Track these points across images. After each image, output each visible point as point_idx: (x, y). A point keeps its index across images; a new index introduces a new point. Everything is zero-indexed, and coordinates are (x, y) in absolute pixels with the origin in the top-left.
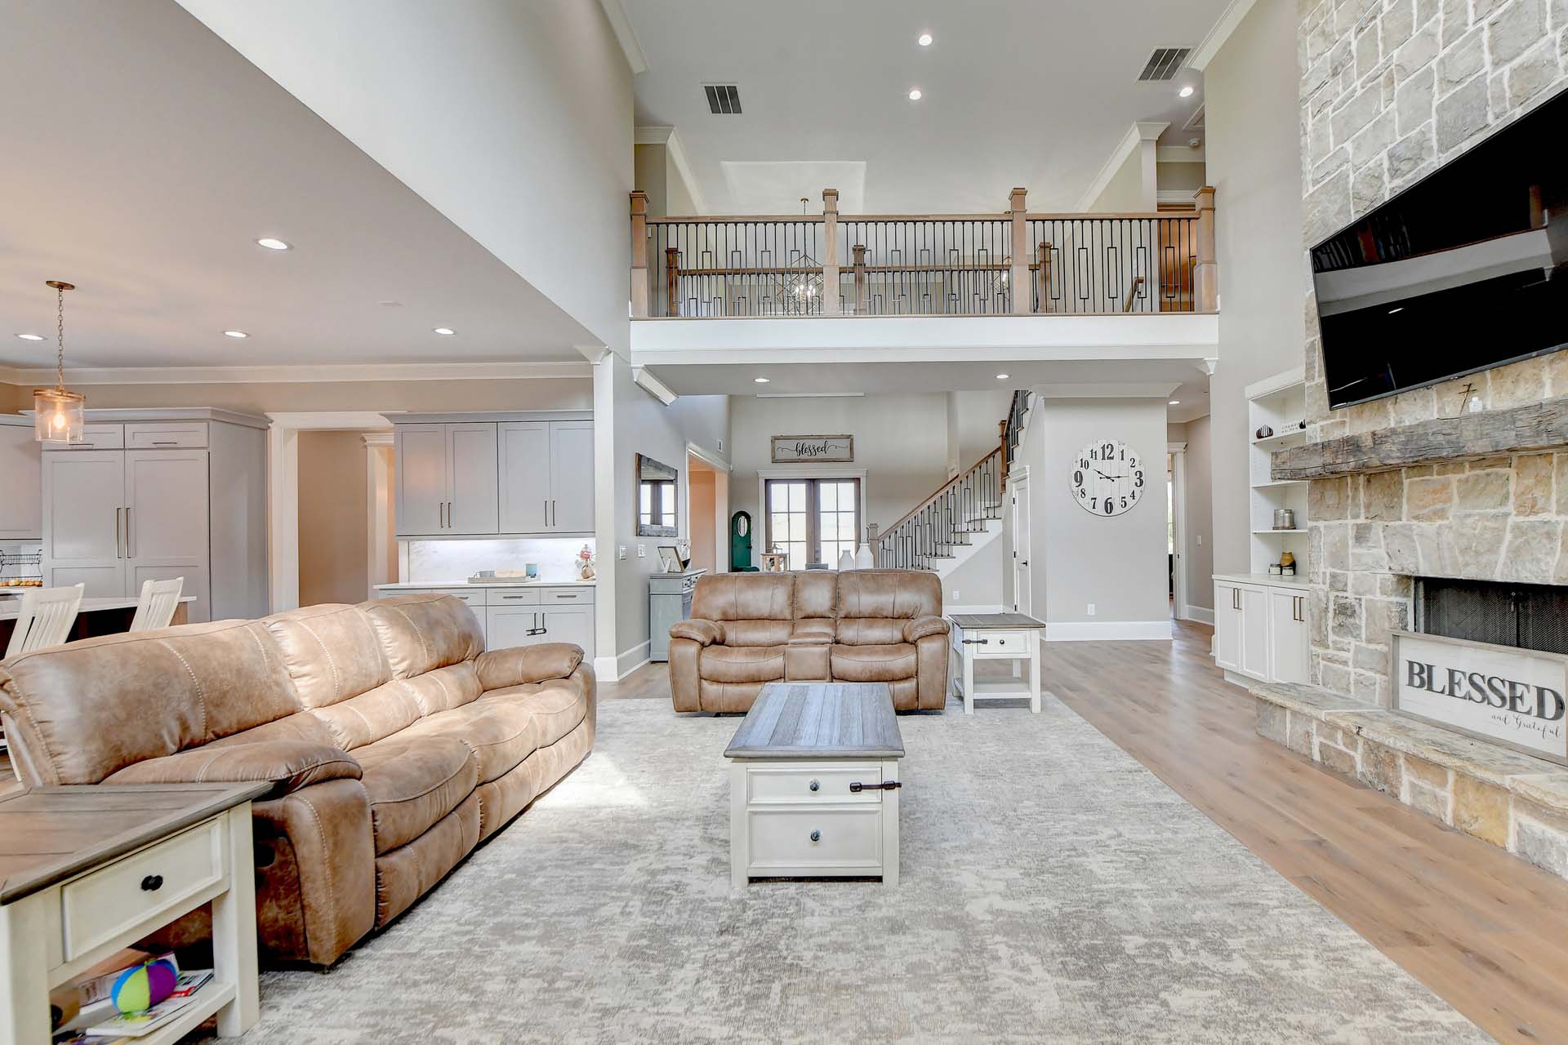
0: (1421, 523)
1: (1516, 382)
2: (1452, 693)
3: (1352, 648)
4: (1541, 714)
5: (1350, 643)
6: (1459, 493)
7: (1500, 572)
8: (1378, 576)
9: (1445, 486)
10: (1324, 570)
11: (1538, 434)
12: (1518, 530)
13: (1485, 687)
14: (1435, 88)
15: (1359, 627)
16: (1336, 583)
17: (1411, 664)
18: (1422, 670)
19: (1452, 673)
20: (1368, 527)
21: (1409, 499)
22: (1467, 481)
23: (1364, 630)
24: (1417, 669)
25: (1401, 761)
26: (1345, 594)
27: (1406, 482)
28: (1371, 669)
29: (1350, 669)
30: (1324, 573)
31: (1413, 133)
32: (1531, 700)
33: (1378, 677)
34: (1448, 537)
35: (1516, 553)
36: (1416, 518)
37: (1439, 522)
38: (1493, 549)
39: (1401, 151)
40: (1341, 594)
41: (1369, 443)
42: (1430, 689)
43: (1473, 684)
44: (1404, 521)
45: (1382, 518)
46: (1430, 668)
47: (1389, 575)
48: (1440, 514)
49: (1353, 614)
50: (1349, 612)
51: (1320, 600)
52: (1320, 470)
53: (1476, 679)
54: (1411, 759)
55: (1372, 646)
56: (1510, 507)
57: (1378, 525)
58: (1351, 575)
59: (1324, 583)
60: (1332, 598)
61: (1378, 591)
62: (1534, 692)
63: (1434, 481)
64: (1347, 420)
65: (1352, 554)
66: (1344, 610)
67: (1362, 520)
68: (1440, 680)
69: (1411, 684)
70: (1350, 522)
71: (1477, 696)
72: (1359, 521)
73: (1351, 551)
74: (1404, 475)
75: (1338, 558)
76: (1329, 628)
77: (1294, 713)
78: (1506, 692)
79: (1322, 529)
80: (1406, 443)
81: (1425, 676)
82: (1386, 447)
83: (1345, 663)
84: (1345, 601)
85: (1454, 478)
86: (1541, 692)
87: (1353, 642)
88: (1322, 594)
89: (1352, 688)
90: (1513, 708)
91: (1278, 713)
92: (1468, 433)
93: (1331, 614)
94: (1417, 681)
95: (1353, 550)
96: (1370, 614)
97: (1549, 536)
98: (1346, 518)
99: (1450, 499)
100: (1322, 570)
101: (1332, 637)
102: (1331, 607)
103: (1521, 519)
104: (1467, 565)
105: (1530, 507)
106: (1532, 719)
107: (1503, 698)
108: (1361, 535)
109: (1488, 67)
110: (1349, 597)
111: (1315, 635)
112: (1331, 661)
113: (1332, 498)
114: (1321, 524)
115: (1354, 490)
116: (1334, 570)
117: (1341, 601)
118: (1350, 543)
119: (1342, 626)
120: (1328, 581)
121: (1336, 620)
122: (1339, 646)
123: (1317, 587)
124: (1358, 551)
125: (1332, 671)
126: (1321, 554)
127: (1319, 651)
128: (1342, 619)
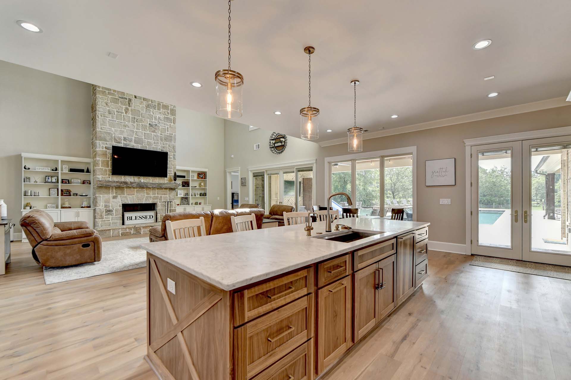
1: (146, 179)
2: (136, 219)
3: (111, 217)
4: (150, 218)
5: (110, 217)
6: (136, 192)
7: (144, 202)
8: (118, 204)
9: (134, 190)
10: (102, 204)
11: (158, 186)
12: (147, 197)
13: (142, 217)
14: (134, 134)
15: (113, 213)
16: (106, 206)
17: (128, 217)
18: (130, 217)
19: (136, 217)
20: (117, 196)
21: (126, 192)
22: (138, 190)
23: (114, 213)
24: (129, 218)
25: (142, 228)
26: (109, 208)
27: (125, 189)
28: (117, 220)
29: (111, 221)
30: (103, 205)
31: (130, 137)
32: (149, 217)
33: (118, 221)
34: (135, 197)
35: (146, 200)
36: (128, 195)
37: (133, 196)
38: (143, 199)
39: (127, 138)
41: (130, 183)
42: (132, 220)
43: (139, 217)
44: (125, 195)
45: (119, 194)
46: (131, 217)
47: (121, 204)
48: (134, 194)
49: (112, 211)
51: (101, 210)
54: (143, 227)
55: (116, 216)
56: (145, 194)
57: (119, 196)
58: (111, 205)
59: (102, 207)
60: (104, 209)
61: (118, 207)
62: (149, 216)
63: (131, 189)
64: (111, 177)
65: (112, 201)
66: (109, 211)
68: (134, 218)
69: (128, 220)
71: (140, 218)
72: (114, 195)
75: (107, 202)
76: (104, 215)
77: (113, 229)
79: (101, 196)
80: (137, 184)
81: (130, 218)
83: (110, 220)
85: (136, 189)
86: (150, 216)
87: (111, 216)
88: (102, 209)
89: (111, 225)
90: (146, 219)
91: (108, 231)
92: (149, 185)
93: (104, 212)
94: (129, 219)
95: (111, 200)
96: (116, 210)
97: (151, 198)
98: (110, 194)
99: (135, 192)
100: (101, 204)
101: (104, 217)
102: (104, 211)
103: (147, 195)
104: (139, 201)
105: (148, 194)
106: (149, 219)
107: (145, 218)
108: (114, 197)
109: (143, 137)
110: (111, 208)
111: (99, 217)
112: (104, 221)
113: (105, 190)
114: (101, 195)
115: (112, 189)
116: (105, 204)
117: (108, 209)
118: (111, 199)
119: (109, 214)
120: (104, 206)
121: (107, 213)
122: (107, 218)
123: (101, 207)
124: (113, 200)
125: (105, 223)
126: (101, 201)
127: (100, 220)
128: (109, 213)
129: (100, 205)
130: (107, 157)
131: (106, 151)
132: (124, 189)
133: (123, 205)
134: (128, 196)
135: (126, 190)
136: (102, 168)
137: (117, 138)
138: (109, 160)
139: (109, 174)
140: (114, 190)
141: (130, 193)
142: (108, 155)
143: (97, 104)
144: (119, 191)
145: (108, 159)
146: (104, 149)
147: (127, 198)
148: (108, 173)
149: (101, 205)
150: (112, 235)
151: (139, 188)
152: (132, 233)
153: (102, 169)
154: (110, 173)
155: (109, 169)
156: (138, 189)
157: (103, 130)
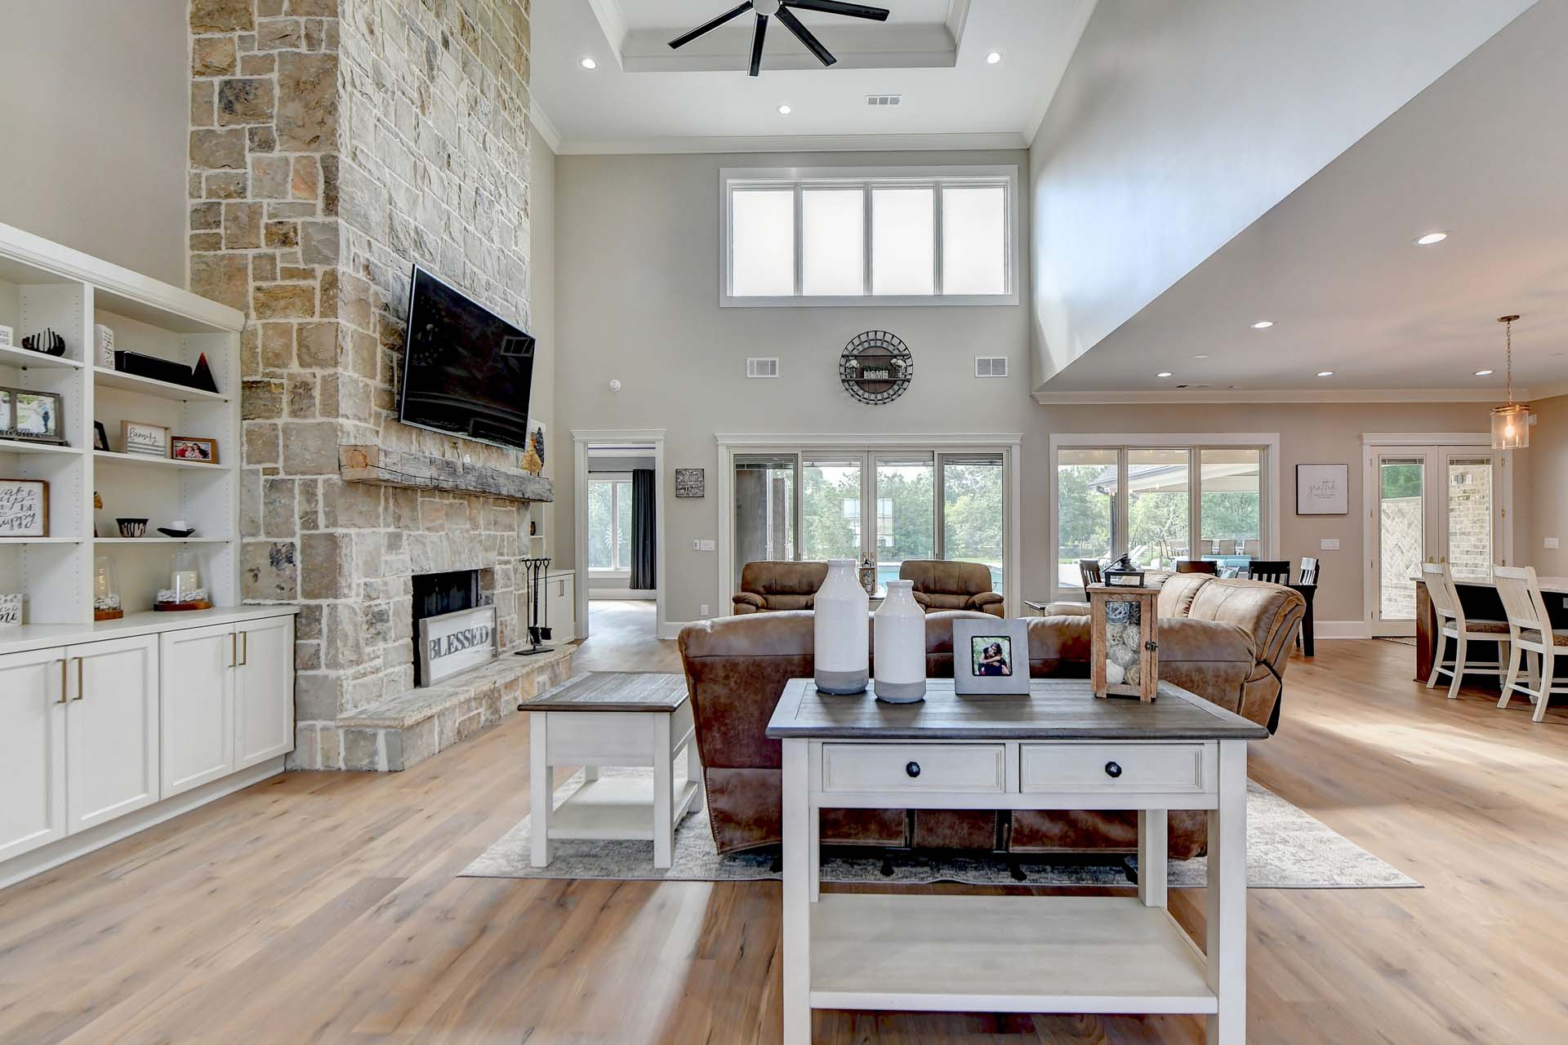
0: (431, 534)
2: (450, 651)
3: (383, 650)
4: (481, 641)
5: (380, 649)
6: (447, 514)
7: (466, 564)
8: (402, 579)
9: (442, 505)
10: (359, 581)
12: (472, 539)
13: (462, 638)
15: (389, 629)
16: (368, 591)
18: (435, 643)
19: (449, 637)
20: (398, 536)
21: (422, 517)
23: (392, 629)
24: (432, 645)
26: (377, 602)
27: (420, 500)
28: (398, 663)
29: (383, 672)
30: (358, 585)
31: (431, 235)
32: (478, 636)
33: (402, 668)
34: (445, 542)
35: (470, 552)
36: (428, 529)
37: (441, 533)
38: (464, 551)
39: (425, 237)
40: (373, 603)
42: (440, 655)
43: (457, 639)
44: (421, 532)
45: (405, 527)
46: (439, 640)
47: (410, 579)
48: (442, 527)
49: (388, 618)
50: (385, 617)
51: (356, 614)
52: (428, 482)
53: (460, 636)
55: (396, 644)
56: (468, 525)
57: (405, 533)
58: (381, 582)
59: (357, 595)
60: (364, 608)
61: (402, 594)
62: (479, 631)
63: (436, 503)
64: (381, 430)
65: (386, 562)
66: (379, 617)
67: (392, 529)
68: (444, 645)
69: (432, 658)
70: (382, 530)
71: (459, 646)
72: (390, 529)
73: (383, 558)
74: (419, 494)
75: (372, 568)
76: (364, 641)
78: (469, 636)
79: (353, 536)
81: (436, 648)
82: (469, 477)
83: (379, 668)
84: (380, 608)
85: (445, 502)
86: (481, 628)
87: (382, 647)
88: (356, 608)
89: (384, 691)
90: (474, 644)
93: (364, 626)
94: (433, 653)
95: (383, 556)
96: (398, 612)
97: (481, 543)
98: (379, 526)
99: (443, 517)
100: (354, 579)
101: (365, 650)
102: (364, 618)
103: (472, 532)
104: (455, 563)
105: (474, 525)
106: (479, 647)
107: (470, 641)
108: (394, 543)
109: (463, 250)
110: (381, 603)
111: (350, 655)
112: (364, 675)
113: (362, 502)
114: (353, 531)
115: (387, 500)
116: (368, 580)
117: (376, 609)
118: (383, 552)
119: (379, 633)
120: (362, 592)
121: (372, 630)
122: (372, 656)
123: (350, 601)
124: (390, 558)
125: (364, 686)
126: (353, 563)
127: (351, 671)
128: (379, 626)
129: (350, 587)
130: (369, 317)
131: (368, 289)
132: (417, 500)
133: (413, 577)
134: (427, 533)
135: (422, 502)
136: (356, 376)
137: (399, 230)
138: (377, 335)
139: (376, 413)
140: (391, 501)
141: (433, 521)
142: (373, 309)
143: (339, 10)
144: (406, 512)
145: (374, 332)
146: (362, 275)
147: (424, 545)
148: (375, 408)
149: (354, 586)
150: (440, 744)
151: (454, 498)
152: (483, 718)
153: (356, 382)
154: (379, 410)
155: (376, 388)
156: (452, 501)
157: (360, 166)
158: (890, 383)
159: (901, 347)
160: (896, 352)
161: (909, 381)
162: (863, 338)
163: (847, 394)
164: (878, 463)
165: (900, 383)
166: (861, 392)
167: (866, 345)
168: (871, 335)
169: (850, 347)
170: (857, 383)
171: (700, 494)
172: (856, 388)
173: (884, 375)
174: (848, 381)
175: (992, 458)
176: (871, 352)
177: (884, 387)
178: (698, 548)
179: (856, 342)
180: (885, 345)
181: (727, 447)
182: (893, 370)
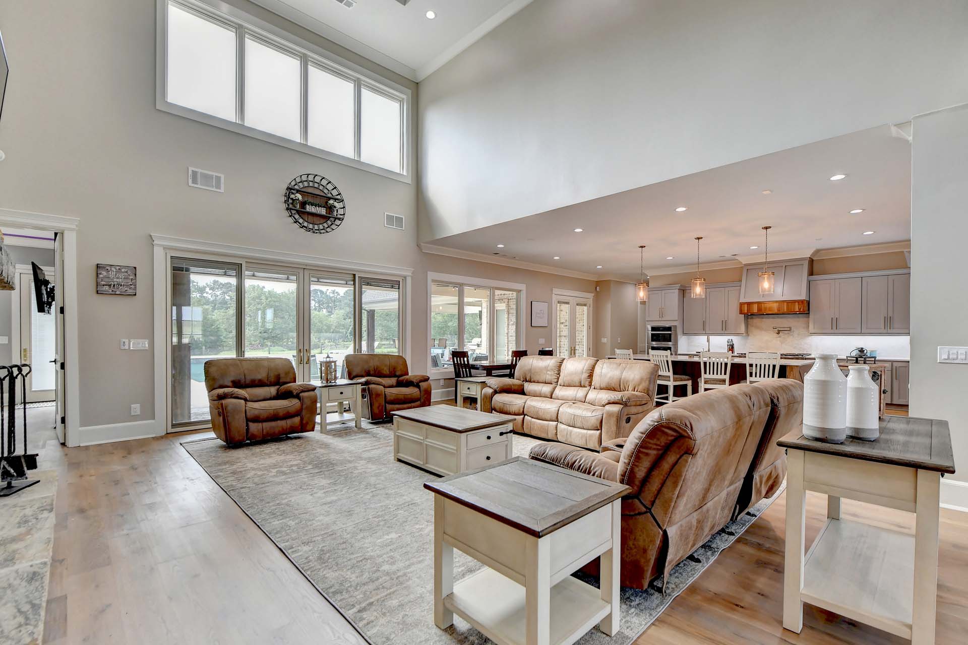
158: (325, 218)
159: (335, 192)
160: (329, 195)
161: (341, 220)
162: (304, 178)
163: (291, 220)
164: (312, 279)
165: (332, 219)
166: (301, 221)
167: (306, 184)
168: (311, 178)
169: (293, 183)
170: (298, 212)
171: (130, 291)
172: (297, 216)
173: (323, 211)
174: (291, 209)
175: (393, 284)
176: (310, 190)
177: (322, 221)
178: (126, 347)
179: (298, 180)
180: (321, 188)
181: (164, 248)
182: (330, 209)
